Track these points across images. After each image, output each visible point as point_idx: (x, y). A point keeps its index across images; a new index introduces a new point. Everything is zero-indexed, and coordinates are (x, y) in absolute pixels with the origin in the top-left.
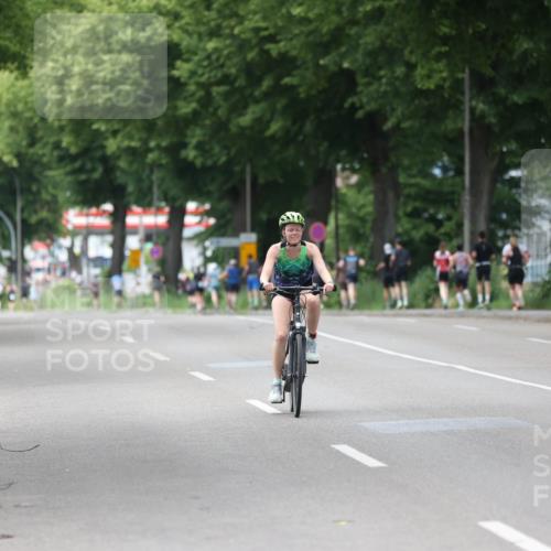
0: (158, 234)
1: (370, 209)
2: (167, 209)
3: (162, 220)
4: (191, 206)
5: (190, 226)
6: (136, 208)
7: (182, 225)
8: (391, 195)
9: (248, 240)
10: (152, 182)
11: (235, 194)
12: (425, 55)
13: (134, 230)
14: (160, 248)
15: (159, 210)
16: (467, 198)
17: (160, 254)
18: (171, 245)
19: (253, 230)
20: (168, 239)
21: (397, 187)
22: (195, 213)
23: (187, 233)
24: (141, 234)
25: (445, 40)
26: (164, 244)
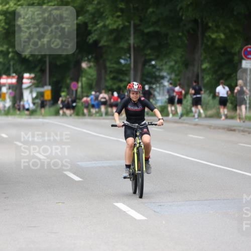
0: (13, 87)
1: (95, 77)
2: (16, 77)
3: (14, 81)
4: (26, 75)
5: (26, 83)
6: (4, 76)
7: (22, 83)
8: (103, 71)
9: (47, 90)
10: (10, 65)
13: (4, 85)
14: (14, 93)
15: (13, 77)
16: (132, 72)
17: (13, 95)
18: (18, 91)
19: (50, 85)
20: (16, 88)
21: (105, 68)
22: (28, 78)
23: (24, 86)
24: (7, 86)
26: (15, 91)
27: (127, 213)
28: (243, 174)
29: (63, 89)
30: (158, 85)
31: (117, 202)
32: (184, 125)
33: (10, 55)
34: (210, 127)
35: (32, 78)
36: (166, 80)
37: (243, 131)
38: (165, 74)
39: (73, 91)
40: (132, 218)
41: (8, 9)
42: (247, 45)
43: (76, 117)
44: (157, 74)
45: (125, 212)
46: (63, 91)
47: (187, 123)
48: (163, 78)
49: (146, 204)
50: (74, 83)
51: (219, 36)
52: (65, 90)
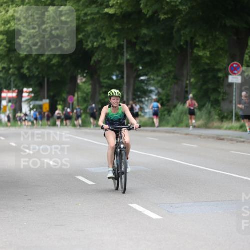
0: (13, 101)
1: (90, 90)
2: (17, 91)
3: (15, 95)
4: (25, 90)
5: (25, 97)
6: (5, 90)
7: (22, 97)
8: (98, 86)
9: (46, 103)
10: (11, 81)
11: (41, 85)
12: (109, 35)
13: (5, 99)
14: (14, 105)
15: (14, 92)
16: (125, 87)
17: (14, 108)
18: (18, 104)
19: (48, 98)
20: (17, 102)
21: (100, 83)
22: (27, 92)
23: (24, 99)
24: (7, 100)
25: (117, 30)
26: (16, 104)
27: (143, 214)
28: (242, 179)
29: (59, 103)
30: (147, 99)
31: (132, 204)
32: (176, 135)
33: (11, 71)
34: (200, 136)
35: (30, 93)
36: (155, 94)
37: (232, 140)
38: (153, 88)
39: (70, 104)
40: (149, 218)
41: (9, 28)
42: (234, 61)
43: (73, 128)
44: (146, 88)
45: (141, 212)
46: (60, 105)
47: (178, 133)
48: (151, 92)
49: (159, 205)
50: (71, 97)
51: (205, 54)
52: (61, 103)
